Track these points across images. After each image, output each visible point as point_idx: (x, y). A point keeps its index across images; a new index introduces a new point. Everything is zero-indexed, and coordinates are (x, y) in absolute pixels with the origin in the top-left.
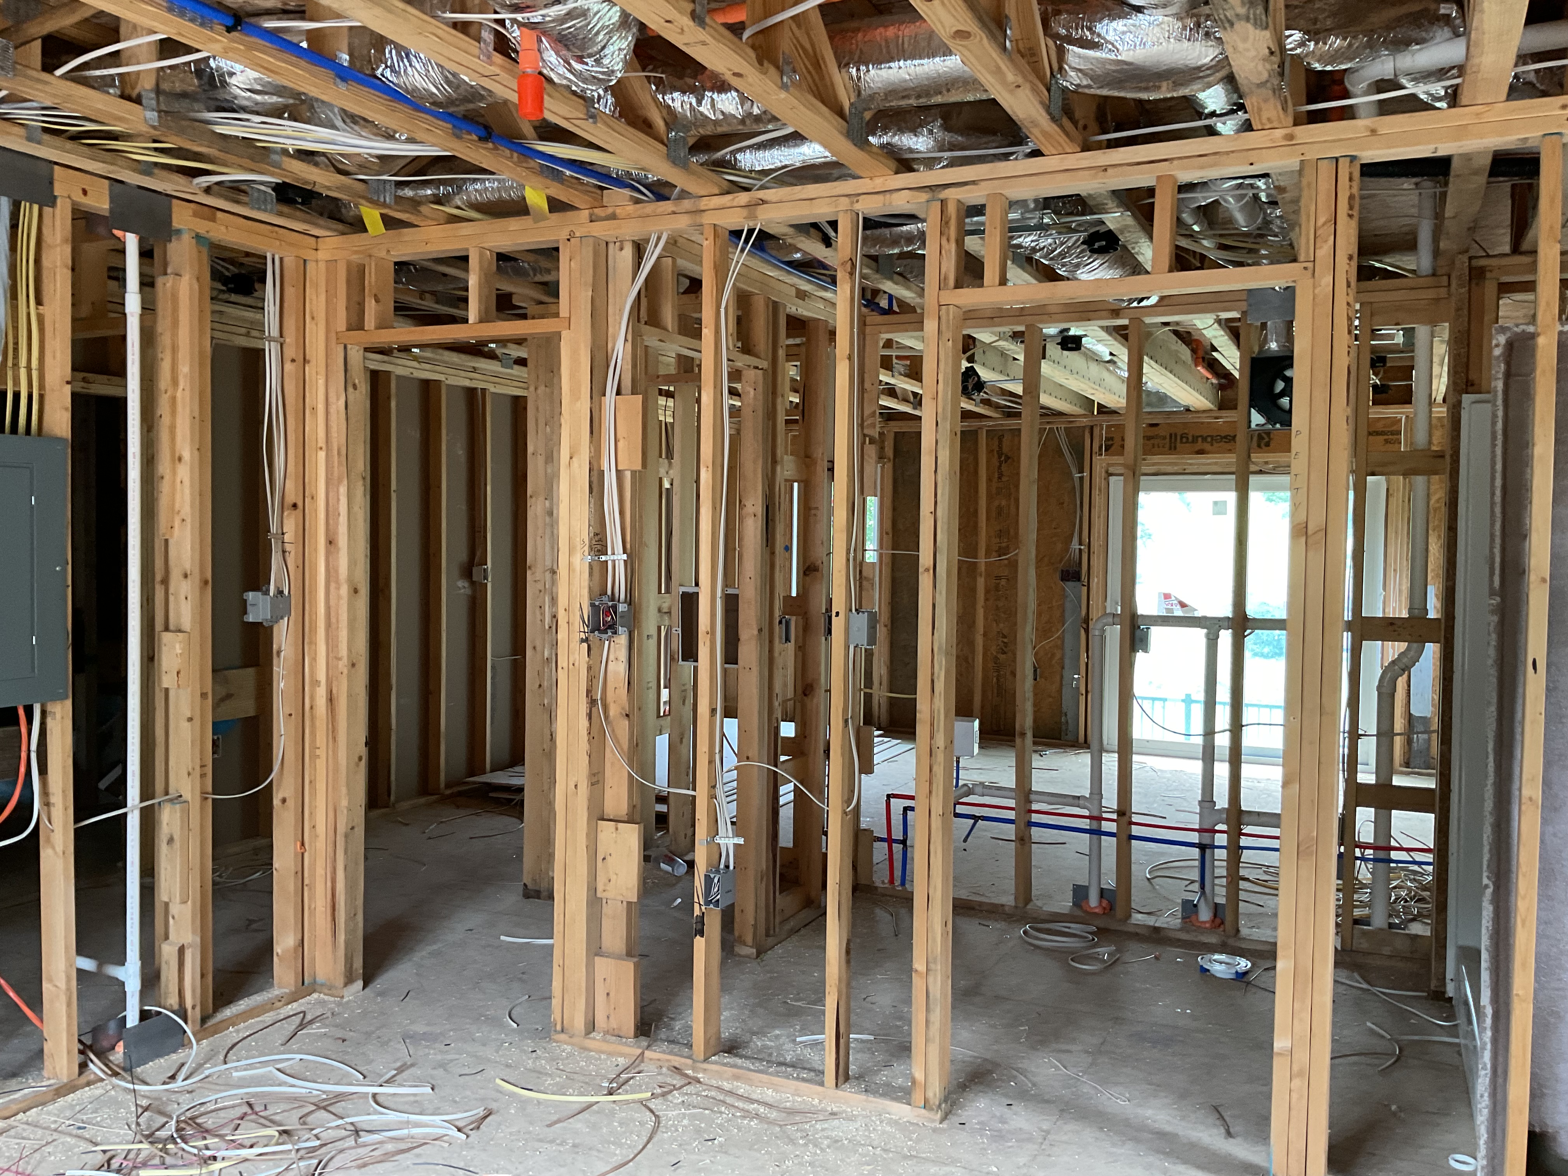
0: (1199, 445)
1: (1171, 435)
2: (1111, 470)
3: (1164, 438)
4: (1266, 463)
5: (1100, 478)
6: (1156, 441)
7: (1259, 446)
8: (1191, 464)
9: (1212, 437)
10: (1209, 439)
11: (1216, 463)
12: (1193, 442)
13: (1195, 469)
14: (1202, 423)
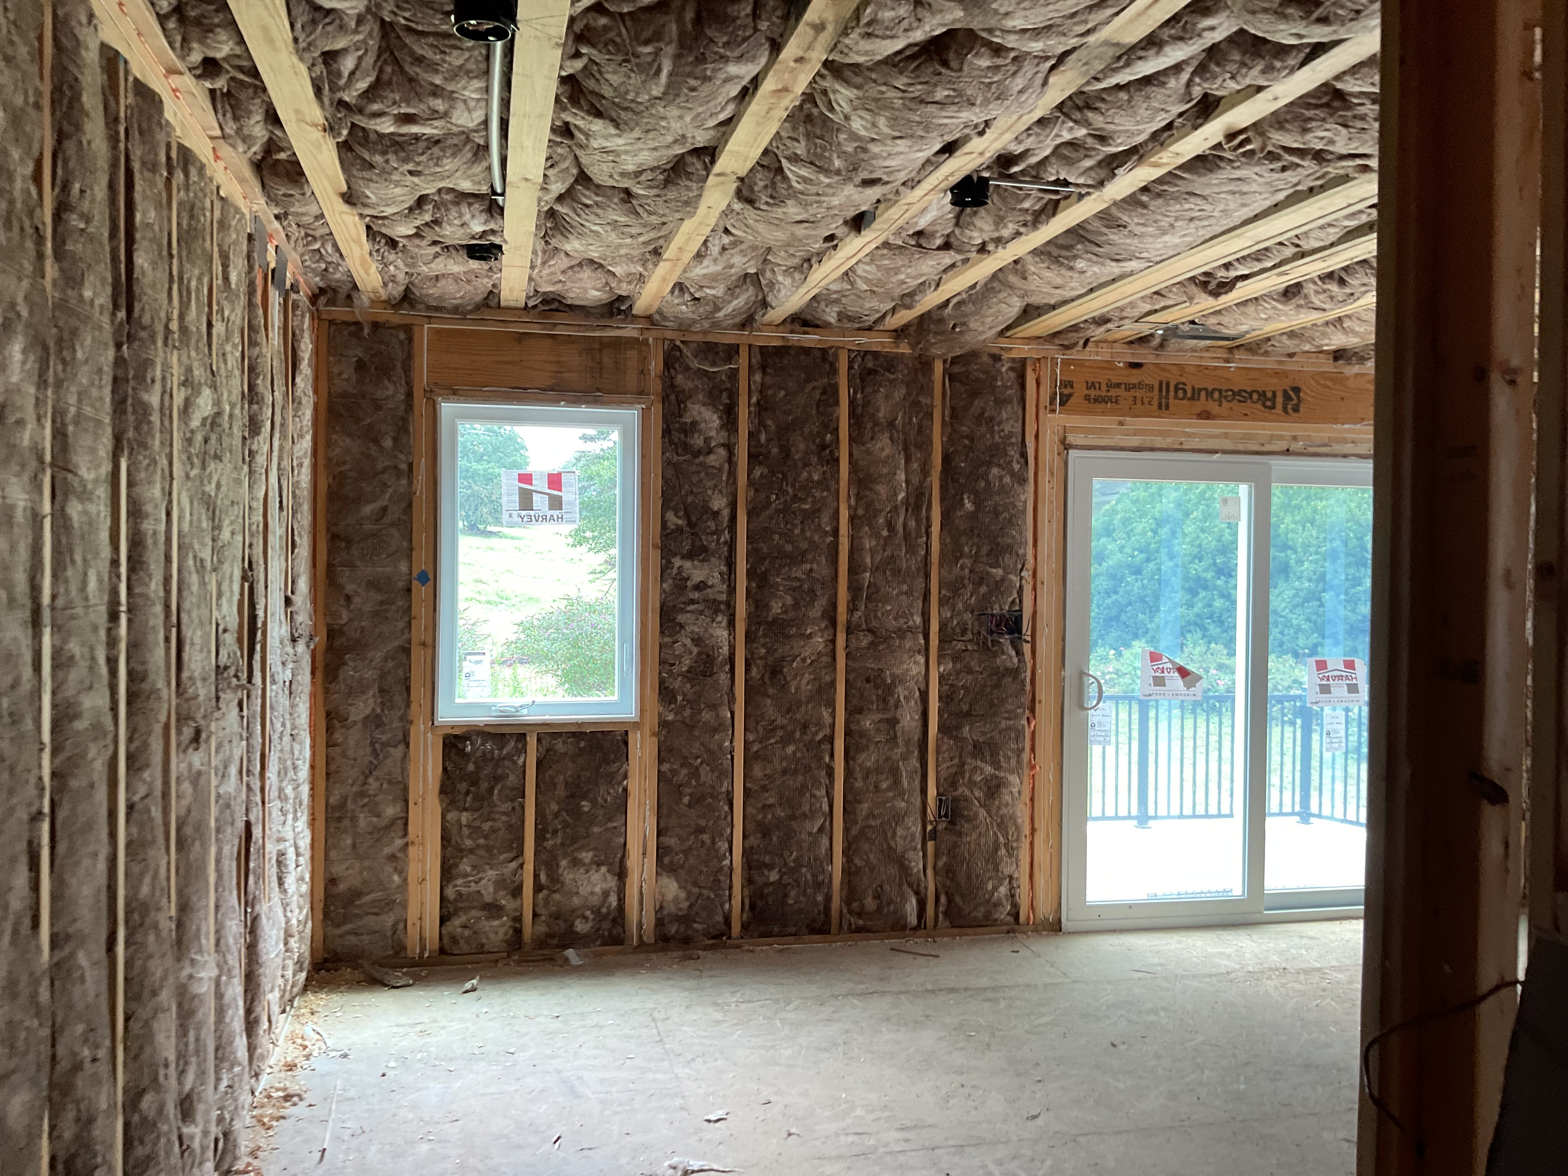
0: (1203, 403)
1: (1161, 383)
2: (1071, 439)
3: (1152, 388)
4: (1295, 438)
5: (1051, 451)
6: (1139, 394)
7: (1285, 409)
8: (1189, 435)
9: (1220, 391)
10: (1216, 395)
11: (1226, 436)
12: (1192, 398)
13: (1196, 443)
14: (1207, 368)
